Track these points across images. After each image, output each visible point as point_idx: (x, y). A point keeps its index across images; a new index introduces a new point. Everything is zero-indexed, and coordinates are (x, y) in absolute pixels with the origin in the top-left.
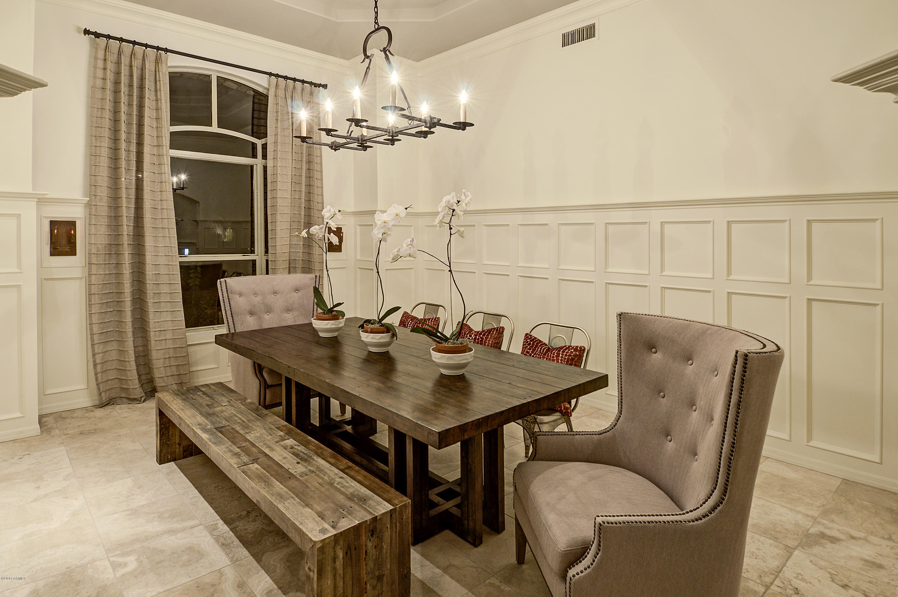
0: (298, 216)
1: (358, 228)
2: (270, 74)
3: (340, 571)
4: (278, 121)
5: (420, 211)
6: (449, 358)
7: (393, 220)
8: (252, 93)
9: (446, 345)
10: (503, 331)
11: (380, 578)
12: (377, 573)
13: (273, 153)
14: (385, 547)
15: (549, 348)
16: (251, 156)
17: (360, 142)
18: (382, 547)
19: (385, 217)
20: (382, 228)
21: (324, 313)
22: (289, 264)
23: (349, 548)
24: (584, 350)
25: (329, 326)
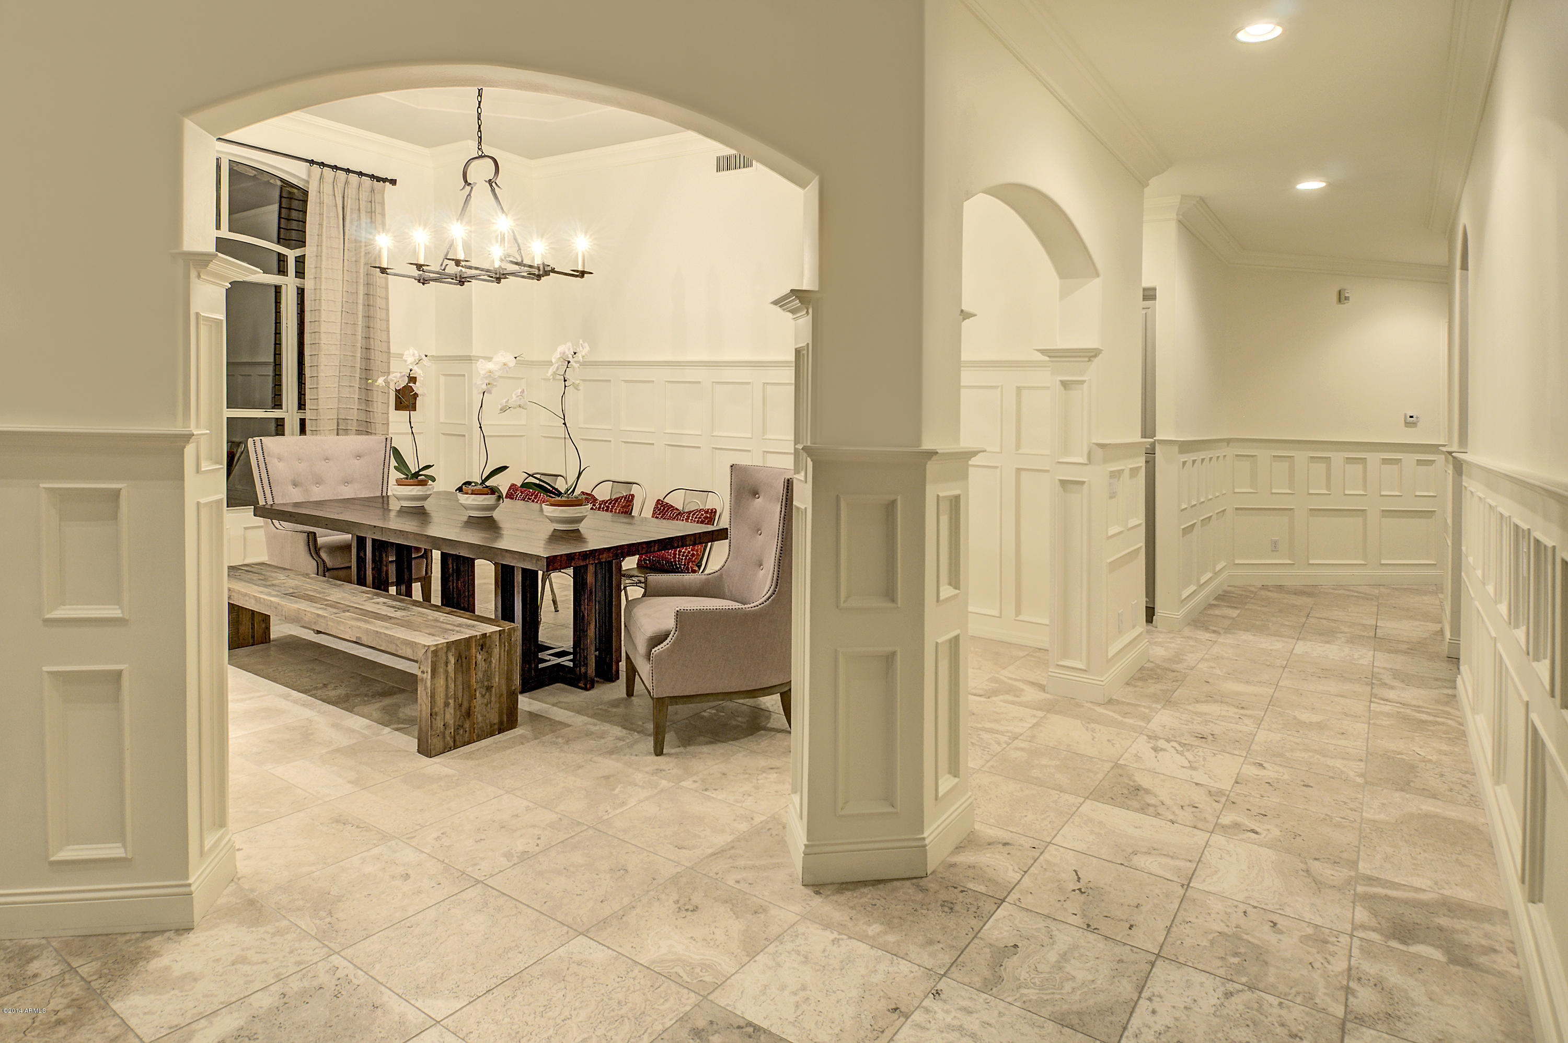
0: (351, 358)
1: (442, 379)
2: (312, 162)
3: (452, 674)
4: (322, 228)
5: (534, 359)
6: (562, 511)
7: (500, 370)
8: (279, 183)
9: (560, 498)
10: (633, 499)
11: (489, 689)
12: (486, 684)
13: (313, 271)
14: (494, 662)
15: (680, 513)
16: (277, 272)
17: (458, 279)
18: (491, 661)
19: (490, 366)
20: (486, 378)
21: (407, 479)
22: (338, 426)
23: (460, 656)
24: (715, 512)
25: (414, 493)
